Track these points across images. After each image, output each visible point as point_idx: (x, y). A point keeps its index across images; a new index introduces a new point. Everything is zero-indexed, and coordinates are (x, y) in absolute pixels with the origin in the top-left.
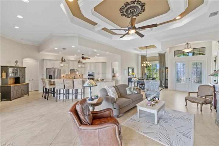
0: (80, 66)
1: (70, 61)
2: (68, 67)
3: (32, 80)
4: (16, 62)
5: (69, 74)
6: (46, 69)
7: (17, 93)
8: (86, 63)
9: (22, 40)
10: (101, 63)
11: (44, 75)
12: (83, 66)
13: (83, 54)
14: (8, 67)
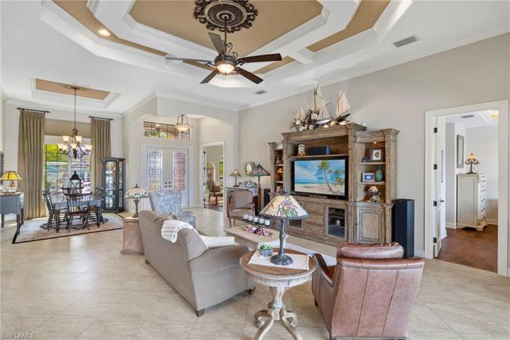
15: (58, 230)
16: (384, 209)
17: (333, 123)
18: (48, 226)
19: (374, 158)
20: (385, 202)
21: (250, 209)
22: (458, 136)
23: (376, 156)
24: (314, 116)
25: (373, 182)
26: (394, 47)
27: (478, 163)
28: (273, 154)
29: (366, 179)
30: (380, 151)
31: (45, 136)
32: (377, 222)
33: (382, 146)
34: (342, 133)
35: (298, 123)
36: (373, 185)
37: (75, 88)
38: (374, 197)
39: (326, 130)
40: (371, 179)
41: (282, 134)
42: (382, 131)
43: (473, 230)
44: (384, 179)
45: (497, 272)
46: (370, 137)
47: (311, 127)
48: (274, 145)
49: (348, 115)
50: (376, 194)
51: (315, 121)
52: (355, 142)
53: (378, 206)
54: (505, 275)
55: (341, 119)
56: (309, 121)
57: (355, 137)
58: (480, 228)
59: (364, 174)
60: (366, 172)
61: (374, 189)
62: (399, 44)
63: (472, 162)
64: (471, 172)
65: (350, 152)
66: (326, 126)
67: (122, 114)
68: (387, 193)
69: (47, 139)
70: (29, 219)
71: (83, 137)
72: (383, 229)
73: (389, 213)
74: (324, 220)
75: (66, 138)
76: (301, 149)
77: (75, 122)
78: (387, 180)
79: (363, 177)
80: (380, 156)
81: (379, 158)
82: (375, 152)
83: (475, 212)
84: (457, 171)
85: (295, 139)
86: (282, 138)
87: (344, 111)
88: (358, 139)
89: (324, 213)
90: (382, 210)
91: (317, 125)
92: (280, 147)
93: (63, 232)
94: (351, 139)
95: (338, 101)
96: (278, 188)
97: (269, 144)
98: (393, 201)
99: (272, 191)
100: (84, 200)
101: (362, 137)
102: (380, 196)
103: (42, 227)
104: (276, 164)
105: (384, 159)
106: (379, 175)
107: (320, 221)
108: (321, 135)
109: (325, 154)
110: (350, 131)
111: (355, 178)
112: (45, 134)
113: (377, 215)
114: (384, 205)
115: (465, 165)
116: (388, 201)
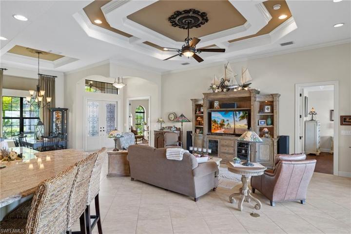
16: (273, 141)
17: (240, 89)
19: (266, 111)
20: (273, 137)
21: (177, 145)
22: (305, 97)
23: (267, 110)
24: (227, 83)
25: (265, 125)
26: (280, 46)
27: (316, 114)
28: (194, 107)
29: (261, 123)
30: (269, 107)
31: (3, 89)
32: (268, 150)
33: (271, 104)
34: (247, 95)
35: (214, 86)
36: (265, 128)
37: (39, 52)
38: (266, 135)
39: (236, 93)
40: (264, 123)
41: (204, 94)
42: (272, 95)
43: (314, 155)
44: (272, 123)
45: (333, 174)
46: (265, 98)
47: (225, 90)
48: (195, 101)
49: (250, 84)
50: (267, 133)
51: (227, 86)
52: (255, 101)
53: (269, 140)
54: (337, 175)
55: (245, 86)
56: (222, 86)
57: (255, 97)
58: (318, 154)
59: (260, 121)
60: (262, 119)
61: (266, 130)
62: (283, 45)
63: (313, 113)
64: (312, 120)
65: (252, 107)
66: (235, 90)
67: (64, 73)
68: (275, 132)
72: (272, 154)
73: (276, 144)
74: (234, 150)
75: (32, 92)
76: (216, 104)
78: (275, 124)
79: (260, 123)
80: (269, 109)
81: (269, 111)
82: (266, 107)
83: (315, 144)
84: (305, 119)
85: (212, 97)
86: (203, 96)
87: (247, 81)
88: (257, 99)
89: (234, 146)
90: (271, 142)
91: (229, 89)
92: (201, 102)
94: (252, 99)
95: (243, 74)
96: (198, 130)
97: (192, 100)
98: (278, 137)
99: (193, 132)
101: (259, 98)
102: (270, 134)
104: (196, 113)
105: (272, 111)
106: (269, 121)
107: (232, 151)
108: (232, 96)
109: (234, 108)
110: (252, 94)
111: (255, 123)
113: (268, 146)
114: (273, 139)
115: (308, 115)
116: (275, 137)
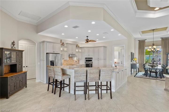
0: (77, 50)
1: (69, 45)
2: (67, 51)
3: (27, 67)
4: (13, 43)
5: (68, 59)
6: (47, 53)
7: (15, 86)
8: (84, 47)
9: (19, 14)
10: (103, 47)
11: (44, 60)
12: (80, 51)
13: (87, 37)
14: (3, 50)
15: (146, 76)
18: (145, 74)
31: (145, 47)
37: (153, 30)
69: (146, 48)
70: (141, 71)
71: (156, 46)
75: (150, 47)
77: (153, 41)
93: (148, 77)
100: (156, 68)
103: (143, 74)
112: (146, 47)
